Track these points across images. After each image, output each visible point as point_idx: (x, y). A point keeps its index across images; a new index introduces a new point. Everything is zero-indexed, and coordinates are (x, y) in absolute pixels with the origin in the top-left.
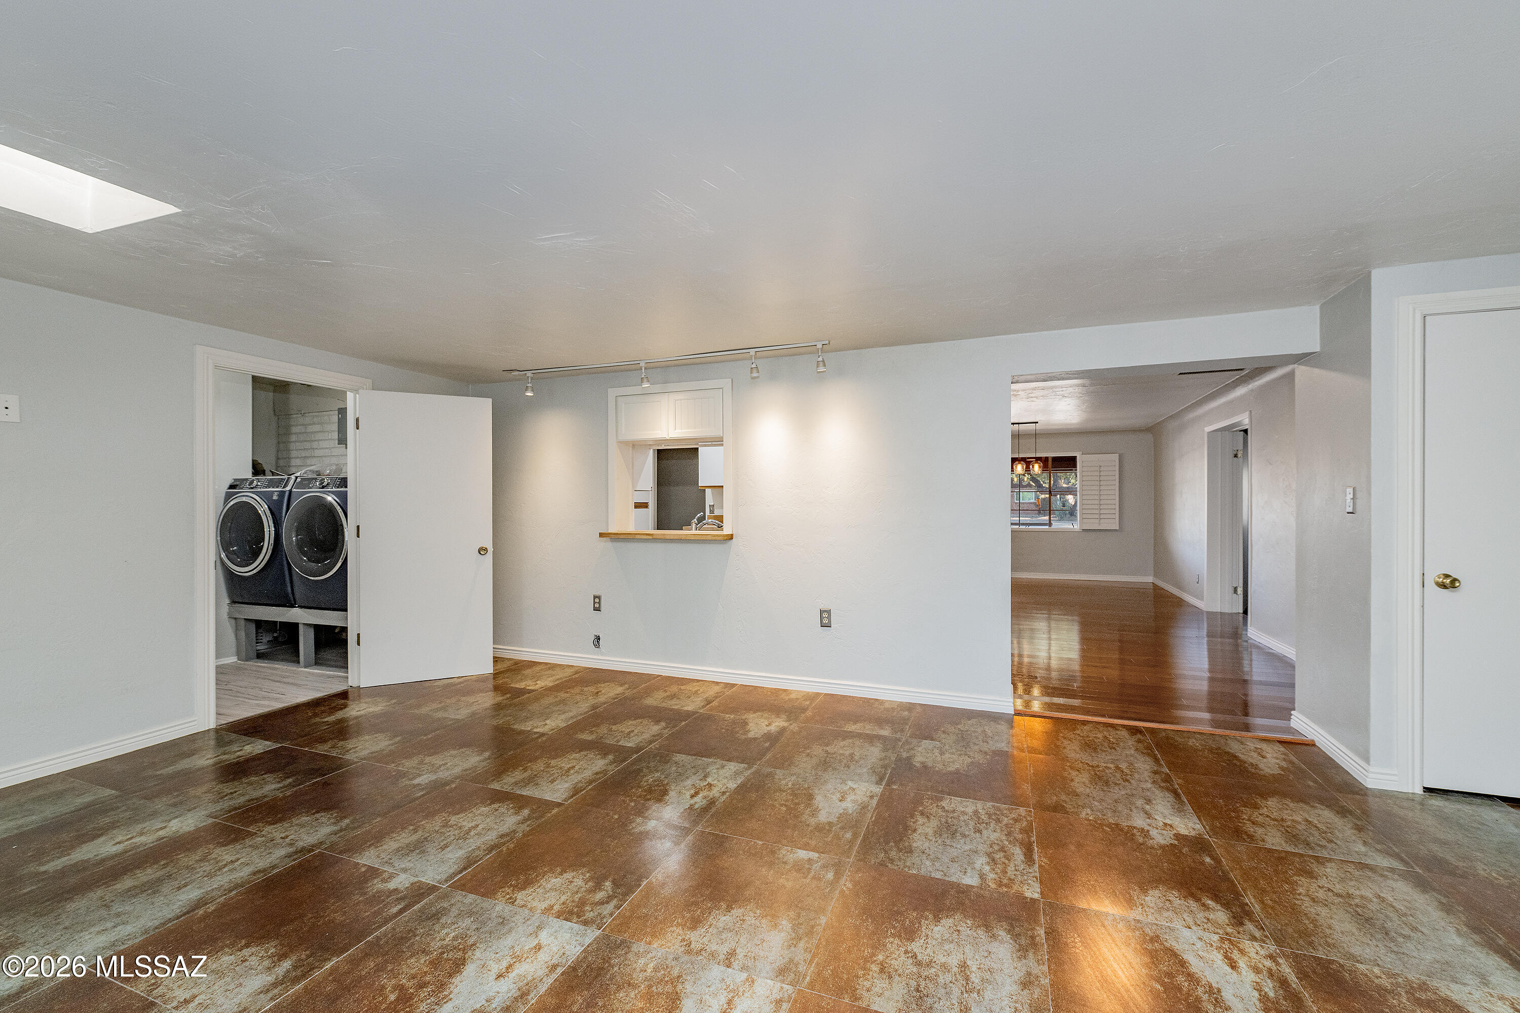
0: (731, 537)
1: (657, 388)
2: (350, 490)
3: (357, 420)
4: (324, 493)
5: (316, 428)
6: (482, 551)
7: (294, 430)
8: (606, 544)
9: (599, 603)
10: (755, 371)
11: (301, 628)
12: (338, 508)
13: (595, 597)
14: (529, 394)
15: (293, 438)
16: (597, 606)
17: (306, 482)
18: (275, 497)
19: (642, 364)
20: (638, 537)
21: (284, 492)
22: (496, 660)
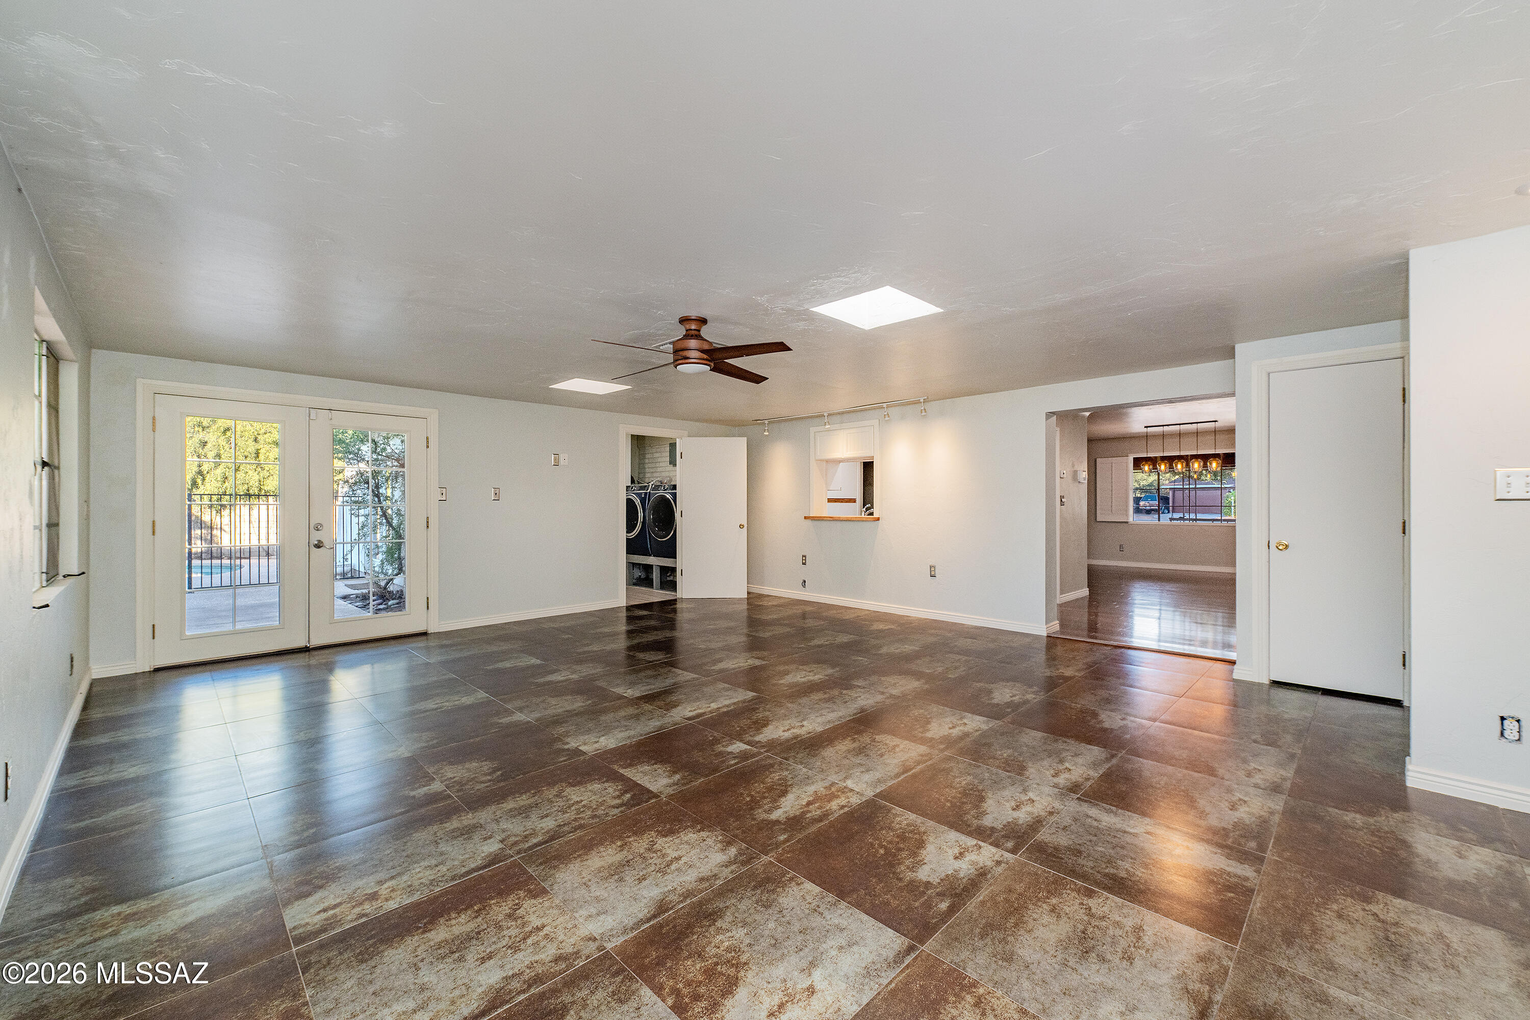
0: (878, 519)
1: (837, 426)
2: (678, 491)
3: (681, 453)
4: (666, 493)
5: (657, 455)
6: (741, 526)
7: (647, 456)
8: (809, 522)
9: (805, 560)
10: (887, 416)
11: (654, 567)
12: (672, 501)
13: (803, 556)
14: (766, 433)
15: (647, 461)
16: (804, 561)
17: (656, 488)
18: (643, 496)
19: (826, 414)
20: (826, 519)
21: (647, 493)
22: (749, 593)
